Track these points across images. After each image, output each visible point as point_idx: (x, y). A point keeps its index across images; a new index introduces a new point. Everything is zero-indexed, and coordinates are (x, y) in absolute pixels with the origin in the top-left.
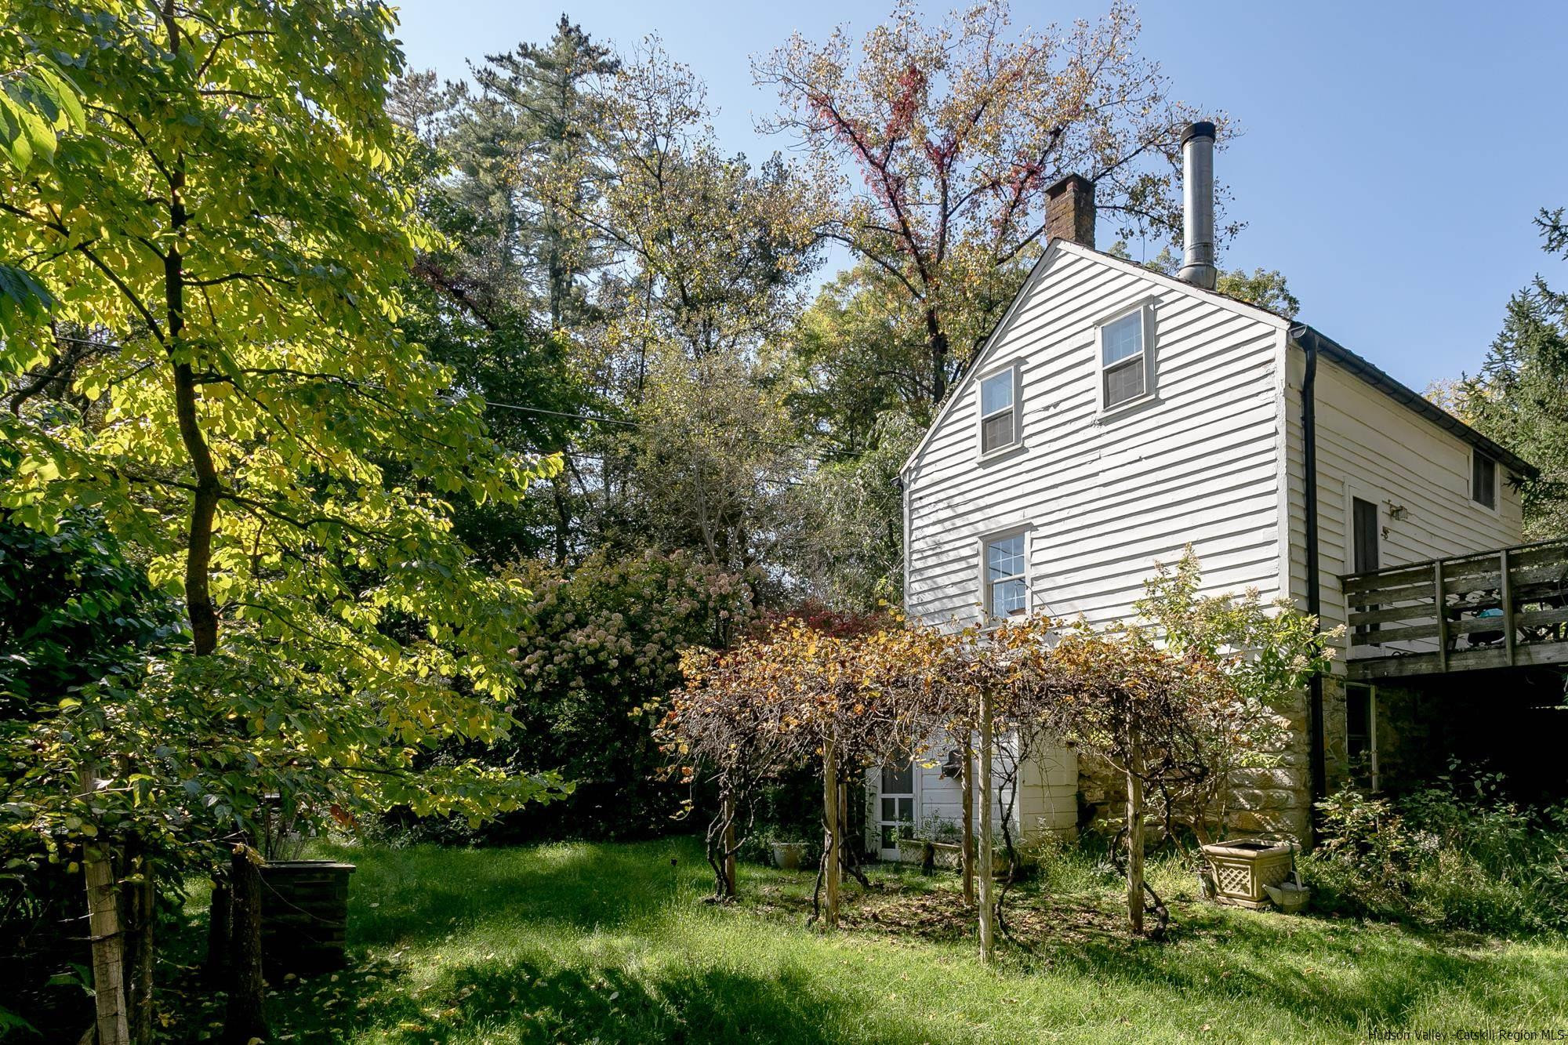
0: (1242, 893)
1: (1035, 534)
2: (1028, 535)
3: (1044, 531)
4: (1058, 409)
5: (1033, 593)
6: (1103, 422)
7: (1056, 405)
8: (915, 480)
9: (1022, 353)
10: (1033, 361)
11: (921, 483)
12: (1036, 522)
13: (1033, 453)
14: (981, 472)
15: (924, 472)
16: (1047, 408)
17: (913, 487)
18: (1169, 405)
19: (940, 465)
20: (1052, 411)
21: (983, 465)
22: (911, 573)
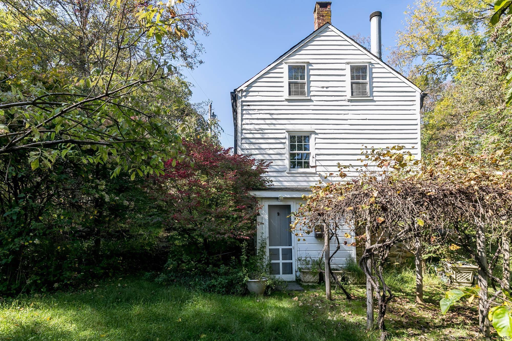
0: (466, 281)
1: (317, 136)
2: (313, 136)
3: (320, 136)
4: (328, 89)
5: (316, 160)
6: (349, 101)
7: (327, 88)
8: (245, 96)
9: (311, 61)
10: (315, 66)
11: (248, 99)
12: (317, 131)
13: (315, 103)
14: (286, 103)
15: (251, 94)
16: (323, 87)
17: (243, 99)
18: (377, 103)
19: (261, 94)
20: (325, 89)
21: (287, 100)
22: (242, 139)
